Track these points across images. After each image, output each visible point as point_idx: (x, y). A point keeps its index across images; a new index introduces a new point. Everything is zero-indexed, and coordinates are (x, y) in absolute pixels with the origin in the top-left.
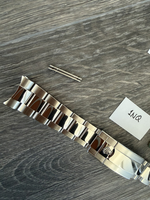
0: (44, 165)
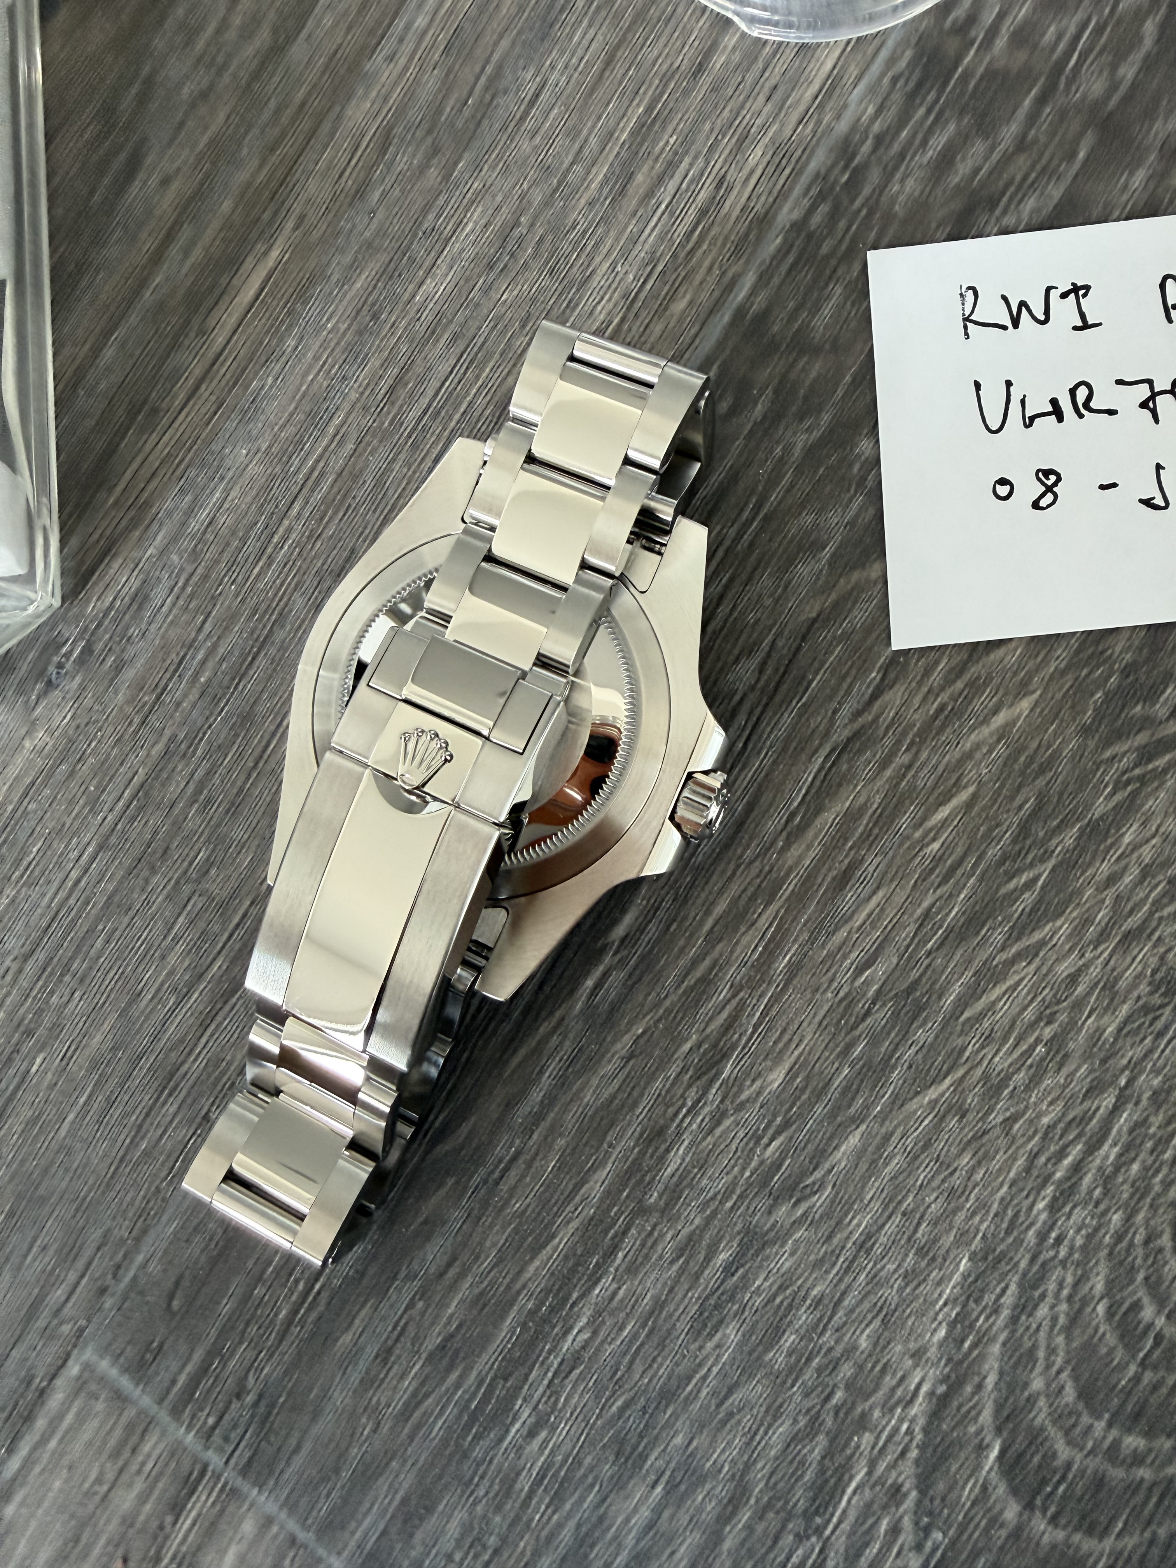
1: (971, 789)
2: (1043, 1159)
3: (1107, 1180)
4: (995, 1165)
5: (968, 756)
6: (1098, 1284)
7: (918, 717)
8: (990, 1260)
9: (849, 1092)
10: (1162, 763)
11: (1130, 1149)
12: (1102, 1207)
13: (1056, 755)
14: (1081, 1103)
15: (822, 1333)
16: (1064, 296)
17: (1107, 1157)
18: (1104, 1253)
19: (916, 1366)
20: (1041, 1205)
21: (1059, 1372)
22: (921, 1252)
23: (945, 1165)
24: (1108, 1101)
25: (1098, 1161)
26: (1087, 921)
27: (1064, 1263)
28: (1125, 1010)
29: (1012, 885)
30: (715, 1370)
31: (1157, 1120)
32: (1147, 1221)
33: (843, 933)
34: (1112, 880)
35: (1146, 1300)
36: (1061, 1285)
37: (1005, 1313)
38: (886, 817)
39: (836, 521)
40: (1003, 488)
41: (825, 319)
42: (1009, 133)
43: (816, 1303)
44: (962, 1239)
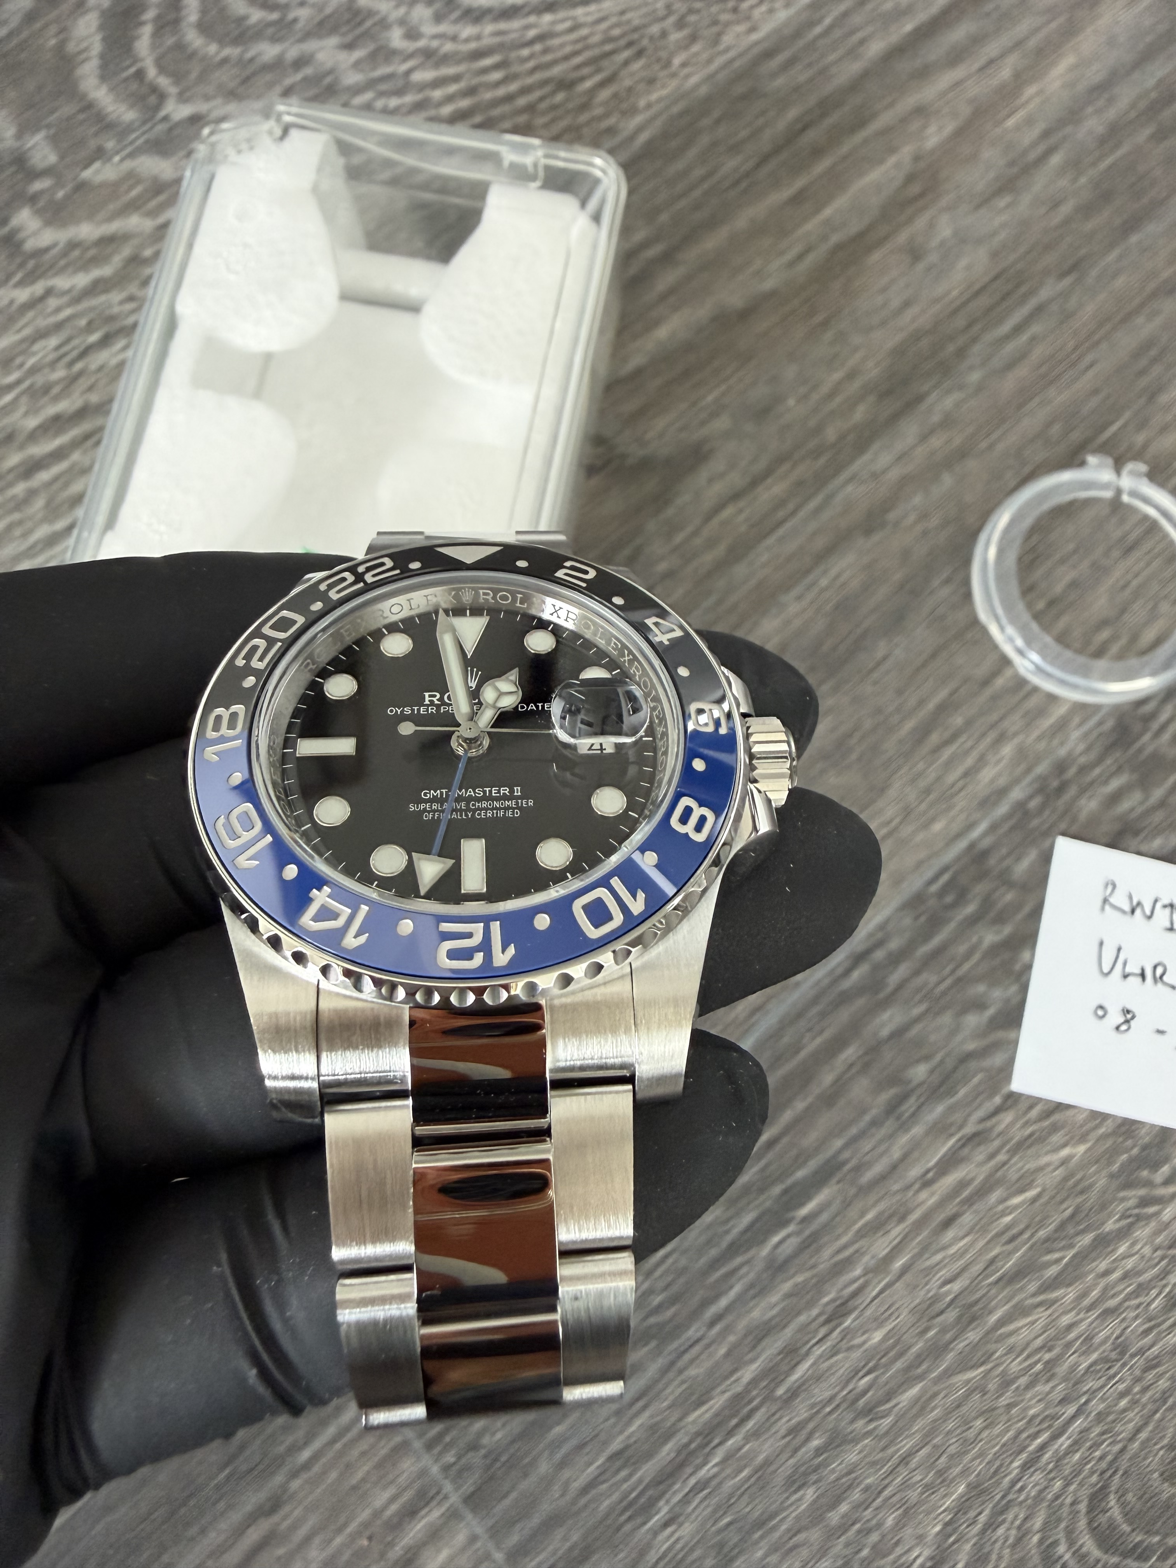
1: (1038, 1190)
2: (1024, 1435)
3: (1059, 1460)
4: (997, 1430)
5: (1041, 1169)
6: (1038, 1523)
7: (1018, 1134)
8: (977, 1491)
9: (919, 1359)
10: (1152, 1210)
11: (1076, 1445)
12: (1052, 1475)
13: (1091, 1186)
14: (1056, 1406)
15: (866, 1509)
16: (1165, 906)
17: (1061, 1445)
18: (1045, 1504)
19: (917, 1545)
20: (1016, 1464)
22: (940, 1473)
23: (966, 1423)
24: (1071, 1410)
25: (1056, 1447)
26: (1084, 1295)
27: (1021, 1503)
28: (1095, 1356)
29: (1048, 1258)
30: (794, 1515)
31: (1097, 1430)
32: (1075, 1491)
33: (939, 1257)
34: (1107, 1273)
35: (1063, 1540)
36: (1016, 1517)
37: (979, 1527)
38: (983, 1191)
39: (998, 995)
40: (1101, 1011)
41: (1023, 867)
42: (1158, 793)
43: (867, 1489)
44: (965, 1472)
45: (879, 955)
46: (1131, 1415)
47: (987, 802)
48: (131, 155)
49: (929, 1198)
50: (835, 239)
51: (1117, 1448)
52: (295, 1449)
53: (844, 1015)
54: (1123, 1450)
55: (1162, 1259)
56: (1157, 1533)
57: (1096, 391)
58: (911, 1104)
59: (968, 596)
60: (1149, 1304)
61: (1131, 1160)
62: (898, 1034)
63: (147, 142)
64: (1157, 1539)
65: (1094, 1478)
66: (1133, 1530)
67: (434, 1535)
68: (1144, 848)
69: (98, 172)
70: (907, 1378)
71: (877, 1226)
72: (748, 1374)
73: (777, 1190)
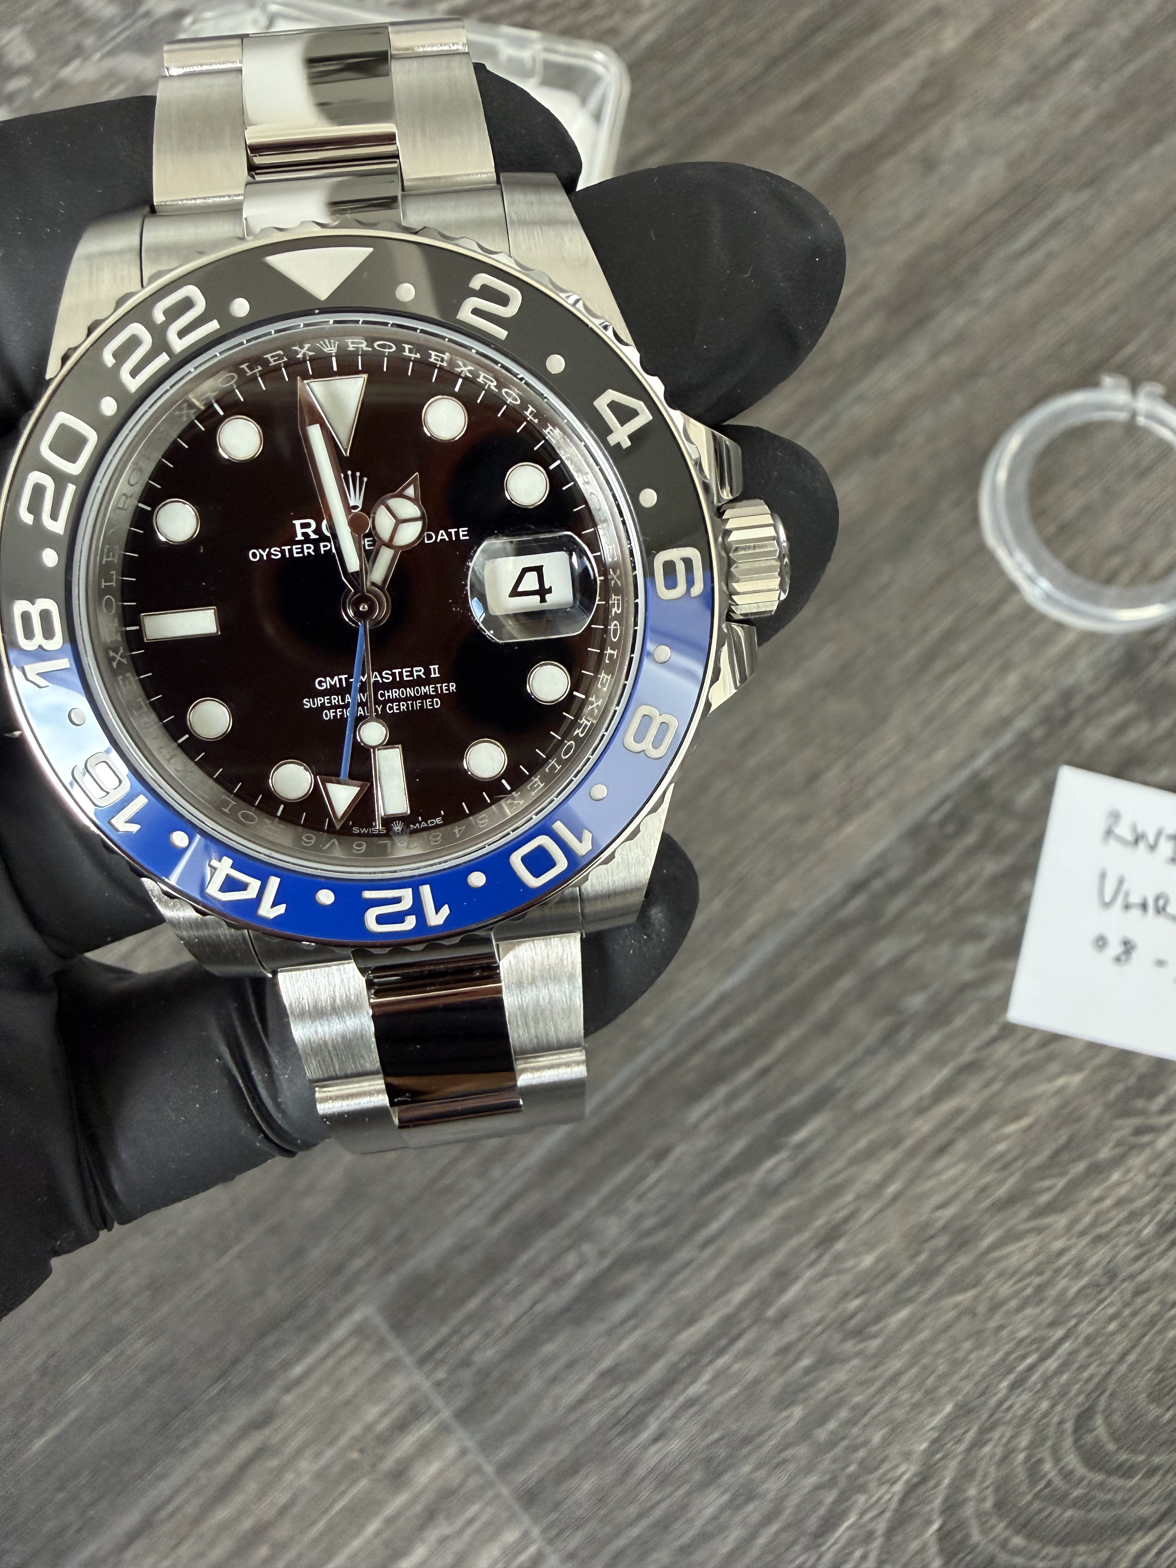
0: (1047, 1466)
1: (1032, 1119)
2: (1014, 1356)
3: (1046, 1380)
4: (986, 1351)
5: (1036, 1098)
6: (1024, 1441)
7: (1014, 1064)
8: (965, 1410)
9: (910, 1282)
10: (1146, 1138)
11: (1064, 1366)
12: (1039, 1396)
13: (1085, 1114)
14: (1046, 1328)
15: (854, 1426)
16: (1169, 837)
17: (1050, 1366)
18: (1032, 1423)
19: (902, 1462)
20: (1005, 1383)
21: (987, 1487)
22: (927, 1393)
23: (955, 1344)
24: (1060, 1333)
25: (1044, 1368)
26: (1076, 1220)
27: (1008, 1423)
28: (1084, 1281)
29: (1040, 1185)
30: (782, 1432)
31: (1085, 1353)
32: (1062, 1411)
33: (931, 1183)
34: (1100, 1199)
35: (1049, 1459)
36: (1003, 1435)
37: (965, 1444)
38: (977, 1120)
39: (997, 925)
40: (1101, 942)
41: (1025, 797)
42: (1165, 724)
43: (854, 1408)
44: (953, 1392)
45: (878, 885)
46: (1119, 1338)
47: (990, 732)
48: (112, 53)
49: (923, 1126)
50: (846, 147)
51: (1104, 1370)
52: (287, 1365)
53: (841, 944)
54: (1109, 1373)
55: (1155, 1186)
56: (1142, 1452)
57: (1113, 310)
58: (906, 1034)
59: (975, 521)
60: (1141, 1231)
61: (1127, 1090)
62: (897, 963)
63: (128, 38)
64: (1142, 1458)
65: (1081, 1398)
66: (1118, 1449)
67: (425, 1448)
68: (1149, 778)
69: (76, 71)
70: (898, 1301)
71: (870, 1154)
72: (739, 1295)
73: (770, 1116)
